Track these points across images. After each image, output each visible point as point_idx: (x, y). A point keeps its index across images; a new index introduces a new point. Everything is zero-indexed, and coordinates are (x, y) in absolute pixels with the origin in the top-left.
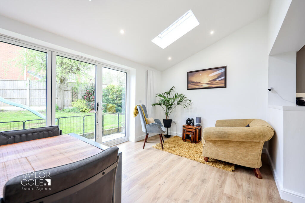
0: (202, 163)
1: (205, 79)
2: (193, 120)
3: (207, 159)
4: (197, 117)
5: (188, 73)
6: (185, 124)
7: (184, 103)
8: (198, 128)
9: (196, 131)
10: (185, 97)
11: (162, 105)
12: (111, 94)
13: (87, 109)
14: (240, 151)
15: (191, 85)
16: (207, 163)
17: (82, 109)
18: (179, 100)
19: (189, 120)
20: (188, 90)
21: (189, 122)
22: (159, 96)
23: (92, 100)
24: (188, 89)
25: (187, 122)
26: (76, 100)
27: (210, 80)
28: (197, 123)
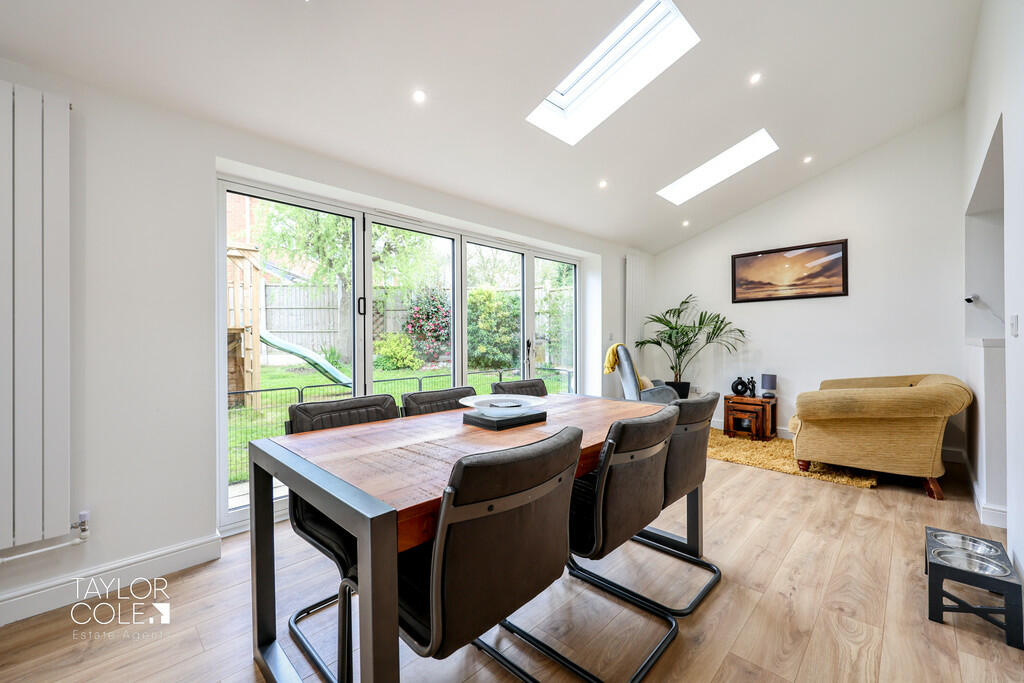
0: (794, 474)
1: (784, 275)
2: (752, 382)
3: (805, 466)
4: (763, 375)
5: (734, 258)
6: (730, 393)
7: (724, 337)
8: (769, 403)
9: (764, 410)
10: (726, 321)
11: (663, 344)
12: (483, 316)
13: (416, 360)
14: (890, 442)
15: (743, 290)
16: (807, 473)
17: (403, 359)
18: (711, 330)
19: (740, 381)
20: (734, 302)
21: (740, 387)
22: (655, 320)
23: (429, 334)
24: (735, 300)
25: (735, 389)
26: (382, 335)
27: (801, 276)
28: (764, 391)
